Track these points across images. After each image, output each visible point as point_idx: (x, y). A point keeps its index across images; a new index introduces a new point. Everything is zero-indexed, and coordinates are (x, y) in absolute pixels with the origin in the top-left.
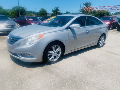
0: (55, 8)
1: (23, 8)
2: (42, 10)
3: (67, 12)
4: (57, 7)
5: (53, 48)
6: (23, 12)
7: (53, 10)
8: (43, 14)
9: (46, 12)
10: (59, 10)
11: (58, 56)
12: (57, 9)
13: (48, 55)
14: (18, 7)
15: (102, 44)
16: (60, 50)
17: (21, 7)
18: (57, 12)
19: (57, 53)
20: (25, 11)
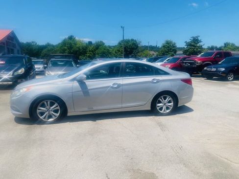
0: (192, 39)
1: (136, 41)
2: (168, 42)
3: (225, 44)
4: (195, 36)
5: (46, 103)
6: (133, 49)
7: (188, 42)
8: (169, 50)
9: (174, 47)
10: (201, 42)
11: (55, 116)
12: (196, 40)
13: (38, 111)
14: (128, 41)
15: (168, 111)
16: (58, 108)
17: (132, 40)
18: (195, 47)
19: (54, 111)
20: (138, 47)
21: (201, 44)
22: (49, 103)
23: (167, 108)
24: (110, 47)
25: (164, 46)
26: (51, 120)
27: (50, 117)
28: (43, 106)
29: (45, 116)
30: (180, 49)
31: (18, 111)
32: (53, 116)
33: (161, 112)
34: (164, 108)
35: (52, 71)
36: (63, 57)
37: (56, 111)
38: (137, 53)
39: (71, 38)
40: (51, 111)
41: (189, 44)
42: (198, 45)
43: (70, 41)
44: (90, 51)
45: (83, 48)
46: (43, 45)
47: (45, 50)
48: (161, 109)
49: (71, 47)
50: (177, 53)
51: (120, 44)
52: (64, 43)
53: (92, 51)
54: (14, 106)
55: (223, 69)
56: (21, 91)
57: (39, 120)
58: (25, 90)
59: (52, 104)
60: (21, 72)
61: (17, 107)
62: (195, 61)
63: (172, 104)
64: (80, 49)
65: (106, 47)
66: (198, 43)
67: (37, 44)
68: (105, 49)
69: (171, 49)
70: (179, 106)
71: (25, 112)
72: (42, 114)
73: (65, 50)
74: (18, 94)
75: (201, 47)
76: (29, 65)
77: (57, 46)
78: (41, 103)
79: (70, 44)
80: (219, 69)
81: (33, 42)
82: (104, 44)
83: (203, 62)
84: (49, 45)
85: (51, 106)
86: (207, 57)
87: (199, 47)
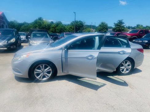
0: (118, 21)
1: (82, 22)
2: (103, 23)
5: (41, 67)
6: (80, 27)
7: (116, 23)
8: (103, 28)
9: (106, 26)
10: (124, 23)
11: (48, 76)
12: (121, 22)
13: (35, 73)
14: (77, 22)
15: (127, 72)
16: (51, 70)
17: (80, 21)
18: (121, 26)
19: (47, 73)
20: (83, 25)
21: (124, 25)
22: (43, 66)
23: (127, 70)
24: (65, 25)
25: (100, 26)
26: (45, 79)
27: (44, 77)
28: (39, 68)
29: (41, 77)
30: (111, 28)
31: (20, 72)
32: (47, 76)
33: (123, 72)
34: (125, 69)
35: (34, 41)
36: (39, 31)
37: (49, 72)
38: (82, 30)
39: (40, 19)
40: (45, 72)
41: (116, 25)
42: (122, 25)
43: (40, 21)
44: (52, 28)
45: (48, 26)
46: (22, 23)
47: (23, 26)
48: (123, 70)
49: (40, 25)
50: (108, 30)
51: (72, 23)
52: (36, 22)
53: (54, 28)
54: (16, 68)
55: (146, 41)
56: (22, 57)
57: (36, 79)
58: (25, 56)
59: (46, 67)
60: (13, 41)
61: (18, 69)
62: (127, 36)
63: (130, 67)
64: (46, 26)
65: (63, 25)
66: (122, 24)
67: (18, 22)
68: (62, 26)
69: (104, 28)
70: (135, 68)
71: (25, 73)
72: (38, 75)
73: (37, 26)
74: (19, 59)
75: (123, 27)
76: (18, 36)
77: (31, 24)
78: (38, 66)
79: (40, 23)
80: (144, 41)
81: (15, 21)
82: (61, 23)
83: (132, 36)
84: (25, 23)
85: (45, 68)
86: (134, 33)
87: (122, 26)
